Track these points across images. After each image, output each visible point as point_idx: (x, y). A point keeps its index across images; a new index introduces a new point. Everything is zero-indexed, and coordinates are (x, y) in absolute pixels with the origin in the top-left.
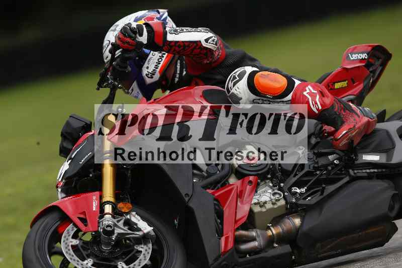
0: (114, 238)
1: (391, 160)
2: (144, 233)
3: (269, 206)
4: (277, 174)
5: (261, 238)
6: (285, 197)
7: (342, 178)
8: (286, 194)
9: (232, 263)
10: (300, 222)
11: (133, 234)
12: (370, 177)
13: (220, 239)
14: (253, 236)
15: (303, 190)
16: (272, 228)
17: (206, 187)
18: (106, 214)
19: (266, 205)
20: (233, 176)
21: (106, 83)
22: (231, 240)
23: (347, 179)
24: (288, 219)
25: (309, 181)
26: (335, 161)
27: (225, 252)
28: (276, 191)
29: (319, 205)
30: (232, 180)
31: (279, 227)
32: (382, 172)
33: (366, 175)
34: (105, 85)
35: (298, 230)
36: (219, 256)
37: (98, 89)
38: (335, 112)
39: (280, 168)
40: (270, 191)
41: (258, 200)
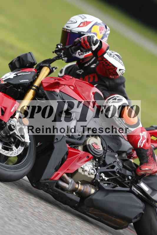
0: (11, 133)
1: (152, 196)
2: (25, 141)
3: (86, 173)
4: (101, 162)
5: (71, 186)
6: (96, 175)
7: (127, 187)
8: (97, 174)
9: (50, 186)
10: (93, 193)
11: (20, 138)
12: (138, 196)
13: (55, 172)
14: (69, 182)
15: (106, 179)
16: (80, 185)
17: (67, 142)
18: (15, 118)
19: (85, 172)
20: (82, 146)
21: (59, 53)
22: (59, 176)
23: (128, 189)
24: (90, 187)
25: (112, 176)
26: (129, 177)
27: (52, 179)
28: (94, 169)
29: (108, 192)
30: (80, 148)
31: (83, 187)
32: (145, 198)
33: (137, 194)
34: (58, 53)
35: (90, 195)
36: (48, 179)
37: (53, 52)
38: (147, 154)
39: (104, 159)
40: (92, 166)
41: (84, 167)
